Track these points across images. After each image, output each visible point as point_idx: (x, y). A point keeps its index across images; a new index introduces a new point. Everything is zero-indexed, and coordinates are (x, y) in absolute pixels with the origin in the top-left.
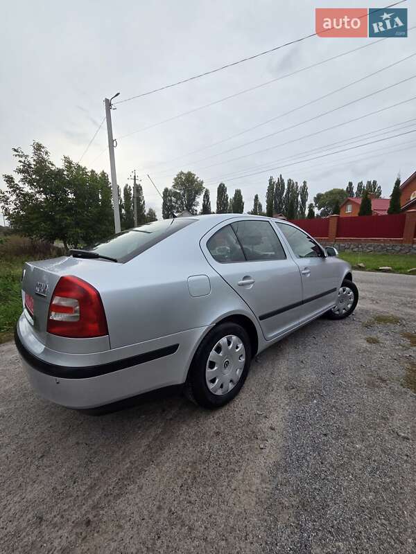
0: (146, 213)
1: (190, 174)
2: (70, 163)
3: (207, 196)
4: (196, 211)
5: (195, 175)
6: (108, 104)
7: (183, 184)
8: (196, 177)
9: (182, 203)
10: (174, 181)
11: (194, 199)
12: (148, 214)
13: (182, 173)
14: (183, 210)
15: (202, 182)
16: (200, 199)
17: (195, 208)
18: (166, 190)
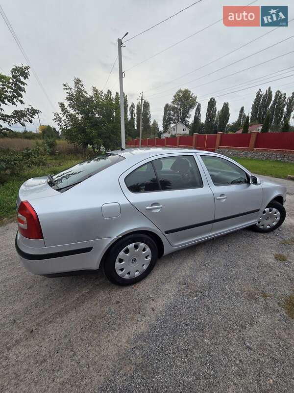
0: (151, 124)
1: (187, 92)
2: (97, 91)
3: (198, 110)
4: (189, 122)
5: (190, 92)
6: (120, 43)
7: (180, 100)
8: (191, 94)
9: (178, 116)
10: (173, 98)
11: (188, 112)
12: (152, 125)
13: (180, 91)
14: (178, 121)
15: (196, 97)
16: (192, 112)
17: (188, 119)
18: (167, 105)
